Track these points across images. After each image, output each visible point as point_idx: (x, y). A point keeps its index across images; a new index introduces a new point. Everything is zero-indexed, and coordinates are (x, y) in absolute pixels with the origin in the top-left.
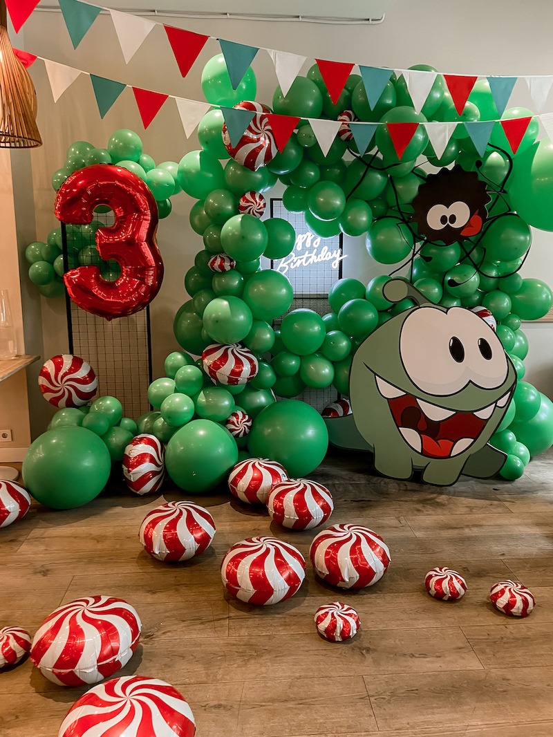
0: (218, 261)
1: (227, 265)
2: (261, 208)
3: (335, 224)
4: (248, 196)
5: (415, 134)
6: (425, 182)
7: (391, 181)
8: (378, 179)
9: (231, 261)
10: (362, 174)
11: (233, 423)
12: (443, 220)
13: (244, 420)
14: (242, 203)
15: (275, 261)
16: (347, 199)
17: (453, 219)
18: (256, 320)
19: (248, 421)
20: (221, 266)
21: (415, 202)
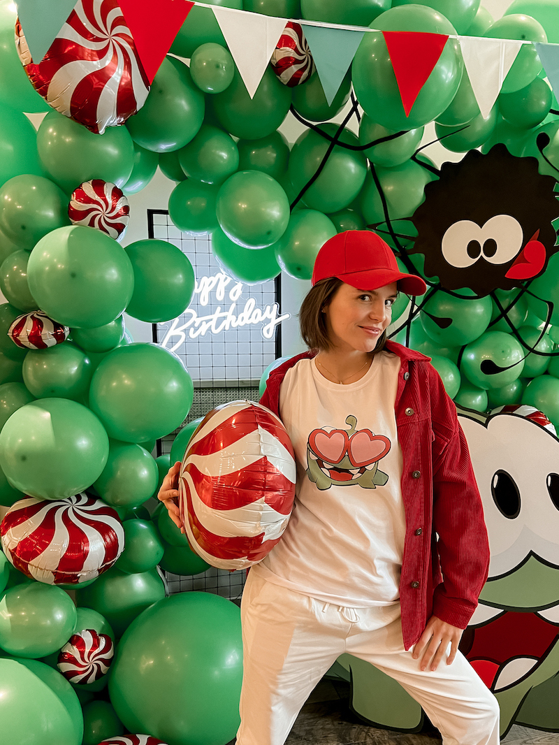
0: (29, 327)
1: (48, 336)
2: (117, 216)
3: (269, 254)
4: (88, 189)
5: (437, 65)
6: (438, 178)
7: (374, 176)
8: (348, 170)
9: (57, 326)
10: (319, 160)
11: (73, 661)
12: (473, 248)
13: (97, 651)
14: (76, 204)
15: (160, 325)
16: (292, 207)
17: (491, 247)
18: (117, 443)
19: (104, 651)
20: (35, 338)
21: (419, 216)
